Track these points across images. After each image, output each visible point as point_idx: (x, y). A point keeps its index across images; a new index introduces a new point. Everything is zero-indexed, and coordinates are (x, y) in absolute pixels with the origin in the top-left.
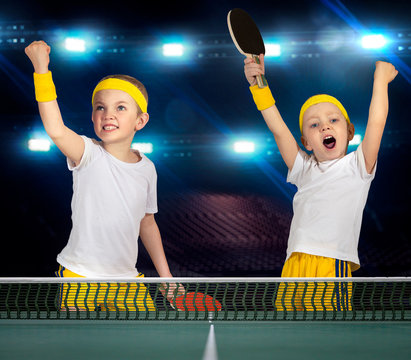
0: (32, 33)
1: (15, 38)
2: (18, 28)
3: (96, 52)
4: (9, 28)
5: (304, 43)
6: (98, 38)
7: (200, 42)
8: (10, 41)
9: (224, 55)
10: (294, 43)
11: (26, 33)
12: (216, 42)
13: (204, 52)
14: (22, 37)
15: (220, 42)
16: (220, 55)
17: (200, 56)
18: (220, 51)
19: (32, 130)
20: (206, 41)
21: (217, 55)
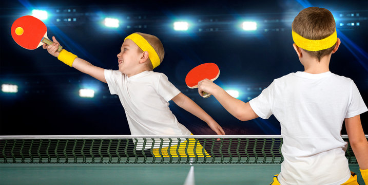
0: (82, 14)
1: (69, 18)
2: (72, 11)
3: (126, 27)
4: (65, 11)
5: (273, 21)
6: (128, 18)
7: (200, 21)
8: (66, 20)
9: (217, 30)
10: (266, 21)
11: (77, 15)
12: (211, 20)
13: (202, 27)
14: (75, 17)
15: (214, 21)
16: (214, 29)
17: (200, 30)
18: (214, 27)
19: (81, 82)
20: (204, 20)
21: (212, 30)
